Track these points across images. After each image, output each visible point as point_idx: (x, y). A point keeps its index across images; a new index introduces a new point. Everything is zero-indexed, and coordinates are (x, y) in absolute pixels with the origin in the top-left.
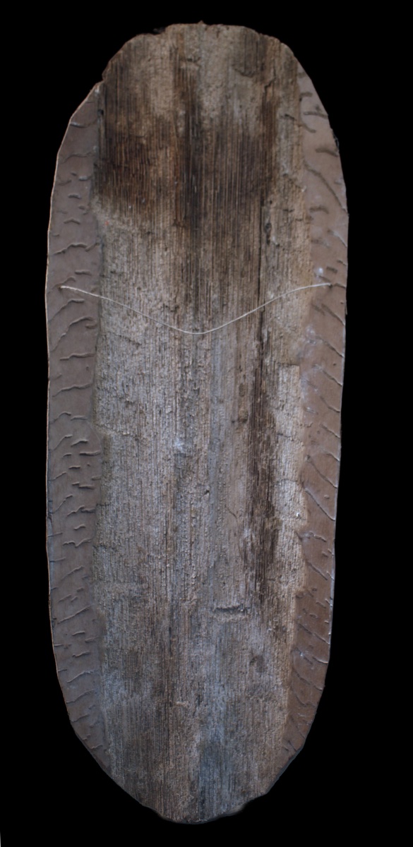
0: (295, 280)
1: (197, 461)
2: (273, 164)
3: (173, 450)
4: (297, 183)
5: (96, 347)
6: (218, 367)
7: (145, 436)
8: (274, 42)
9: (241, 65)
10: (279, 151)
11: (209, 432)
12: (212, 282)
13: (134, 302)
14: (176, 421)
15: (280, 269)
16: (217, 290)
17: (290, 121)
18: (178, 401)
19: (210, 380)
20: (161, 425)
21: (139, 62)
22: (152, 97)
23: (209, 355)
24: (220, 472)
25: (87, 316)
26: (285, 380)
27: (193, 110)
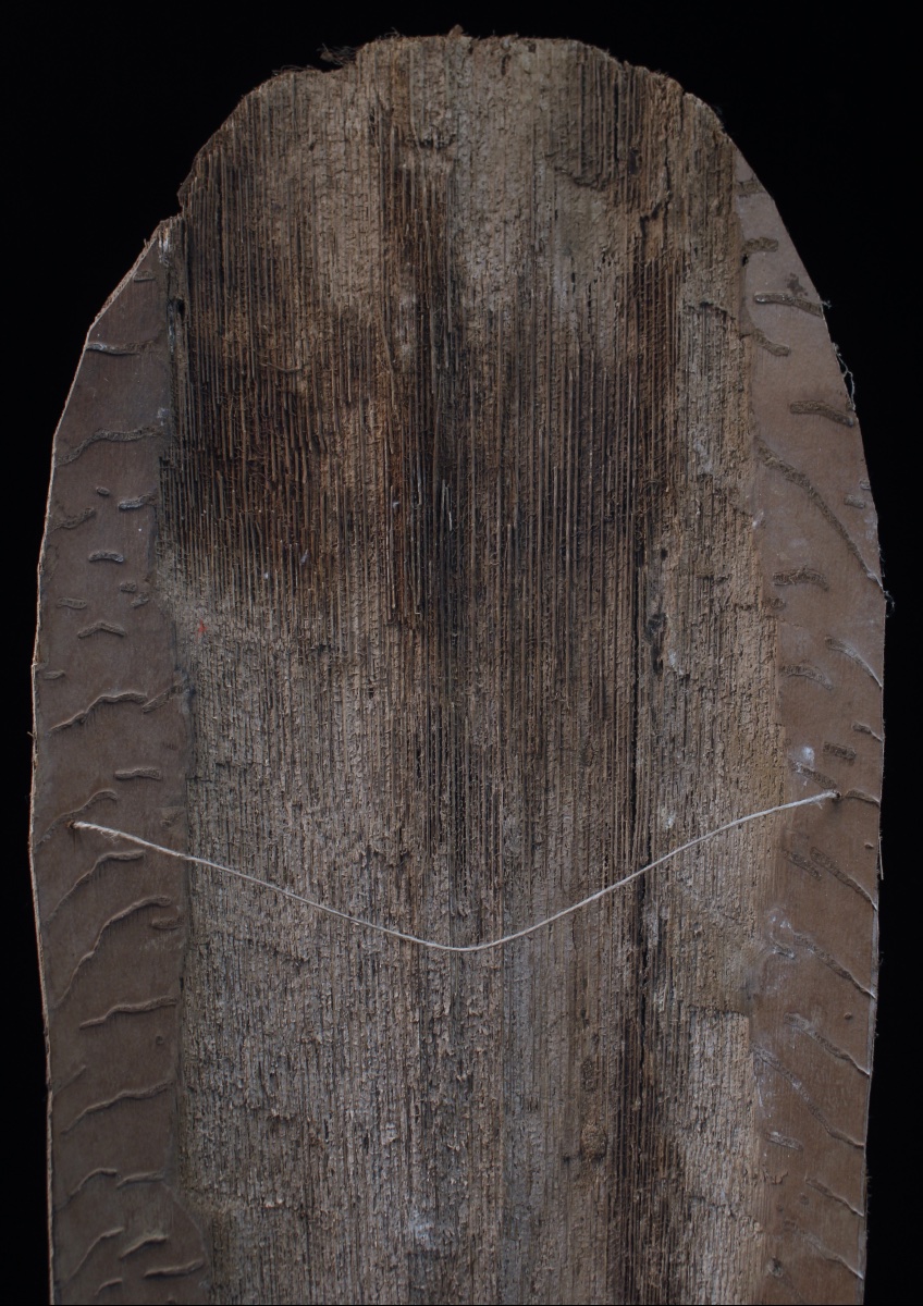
0: (734, 776)
1: (471, 1269)
2: (669, 445)
3: (404, 1244)
4: (737, 502)
5: (182, 980)
6: (523, 1015)
7: (324, 1208)
8: (664, 89)
9: (571, 155)
10: (686, 409)
11: (501, 1191)
12: (504, 782)
13: (286, 844)
14: (410, 1166)
15: (692, 745)
16: (514, 806)
17: (715, 322)
18: (413, 1114)
19: (503, 1050)
20: (369, 1177)
21: (284, 154)
22: (323, 254)
23: (496, 984)
24: (533, 1290)
25: (153, 898)
26: (709, 1052)
27: (440, 290)
